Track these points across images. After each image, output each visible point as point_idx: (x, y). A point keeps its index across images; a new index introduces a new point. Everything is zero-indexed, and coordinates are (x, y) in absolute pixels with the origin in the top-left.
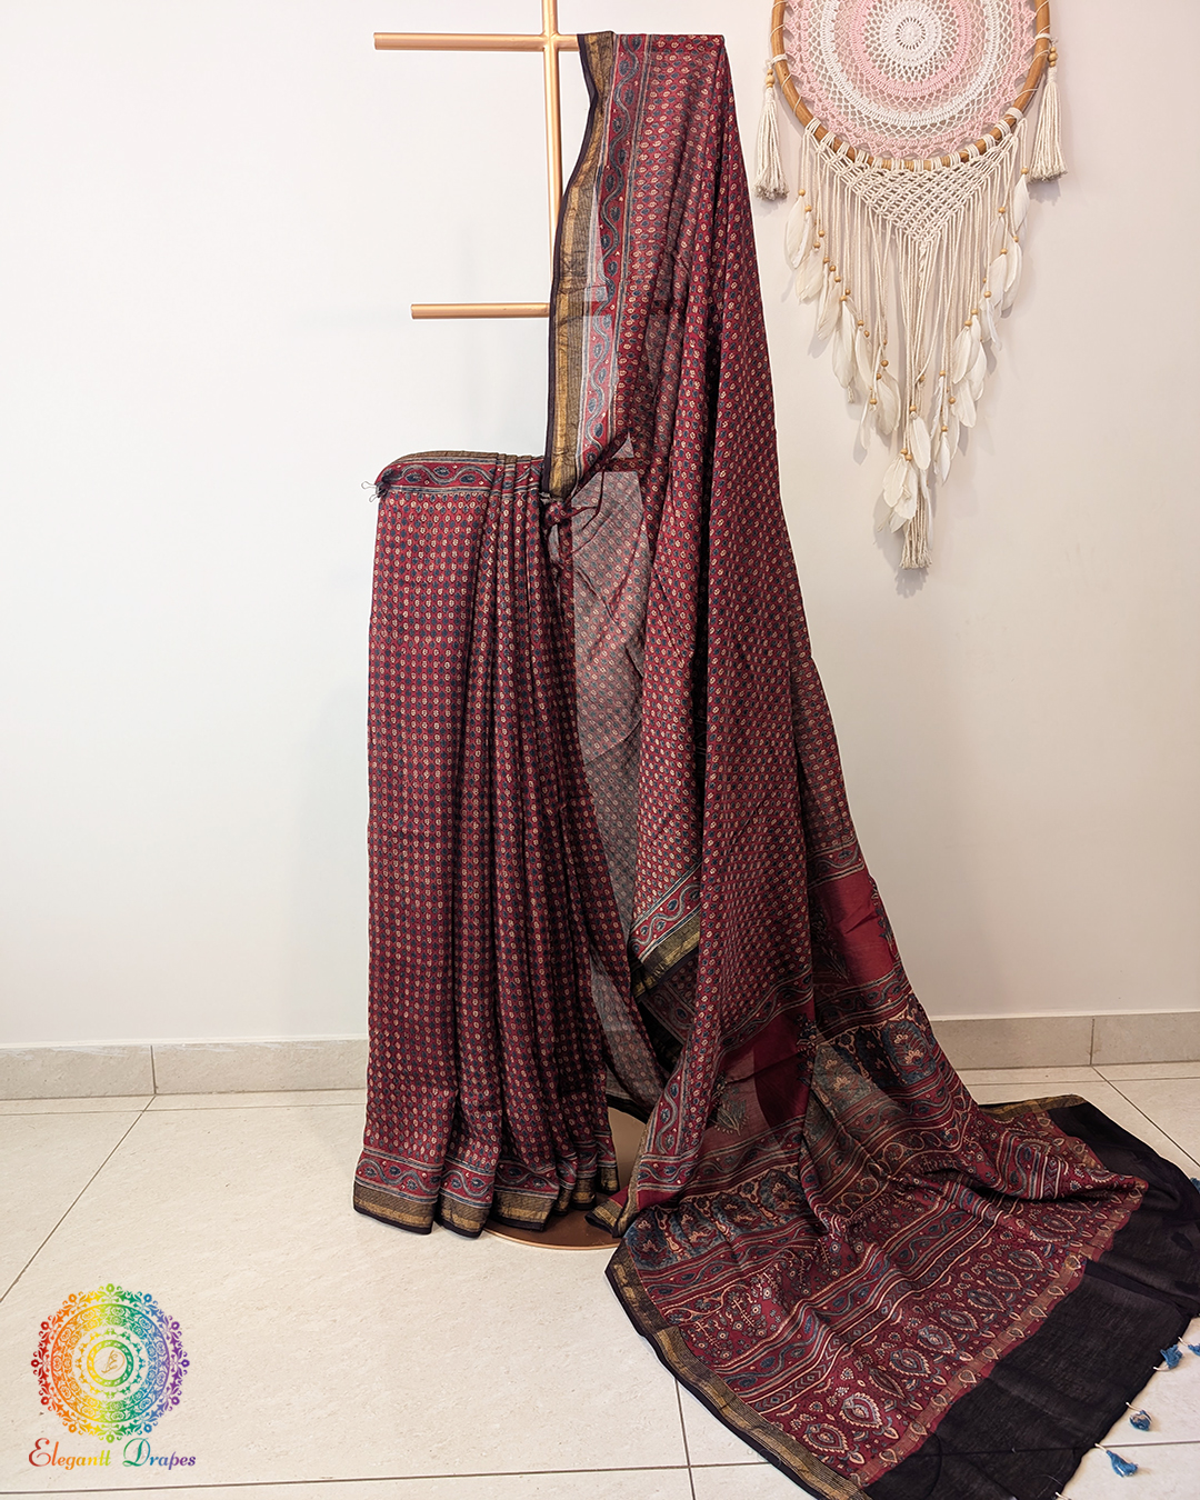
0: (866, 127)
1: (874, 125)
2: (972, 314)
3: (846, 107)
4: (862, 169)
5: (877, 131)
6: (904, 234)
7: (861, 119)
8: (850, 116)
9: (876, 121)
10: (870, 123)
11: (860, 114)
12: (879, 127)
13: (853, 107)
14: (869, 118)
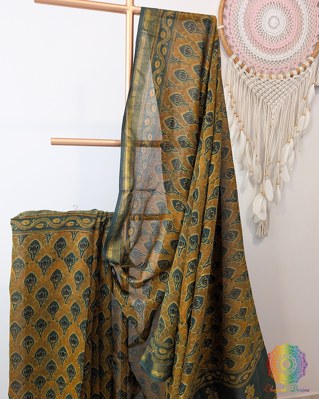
0: (254, 59)
1: (257, 59)
2: (291, 138)
3: (247, 50)
4: (252, 76)
5: (258, 61)
6: (266, 104)
7: (252, 56)
8: (248, 54)
9: (258, 57)
10: (255, 58)
11: (252, 53)
12: (259, 60)
13: (249, 51)
14: (255, 56)
